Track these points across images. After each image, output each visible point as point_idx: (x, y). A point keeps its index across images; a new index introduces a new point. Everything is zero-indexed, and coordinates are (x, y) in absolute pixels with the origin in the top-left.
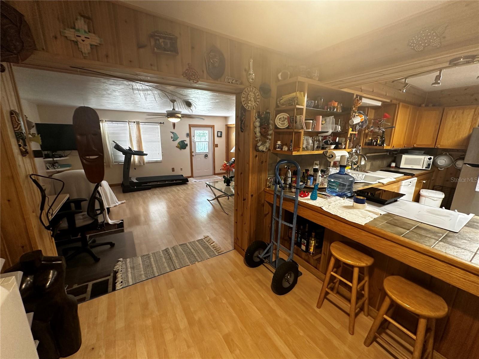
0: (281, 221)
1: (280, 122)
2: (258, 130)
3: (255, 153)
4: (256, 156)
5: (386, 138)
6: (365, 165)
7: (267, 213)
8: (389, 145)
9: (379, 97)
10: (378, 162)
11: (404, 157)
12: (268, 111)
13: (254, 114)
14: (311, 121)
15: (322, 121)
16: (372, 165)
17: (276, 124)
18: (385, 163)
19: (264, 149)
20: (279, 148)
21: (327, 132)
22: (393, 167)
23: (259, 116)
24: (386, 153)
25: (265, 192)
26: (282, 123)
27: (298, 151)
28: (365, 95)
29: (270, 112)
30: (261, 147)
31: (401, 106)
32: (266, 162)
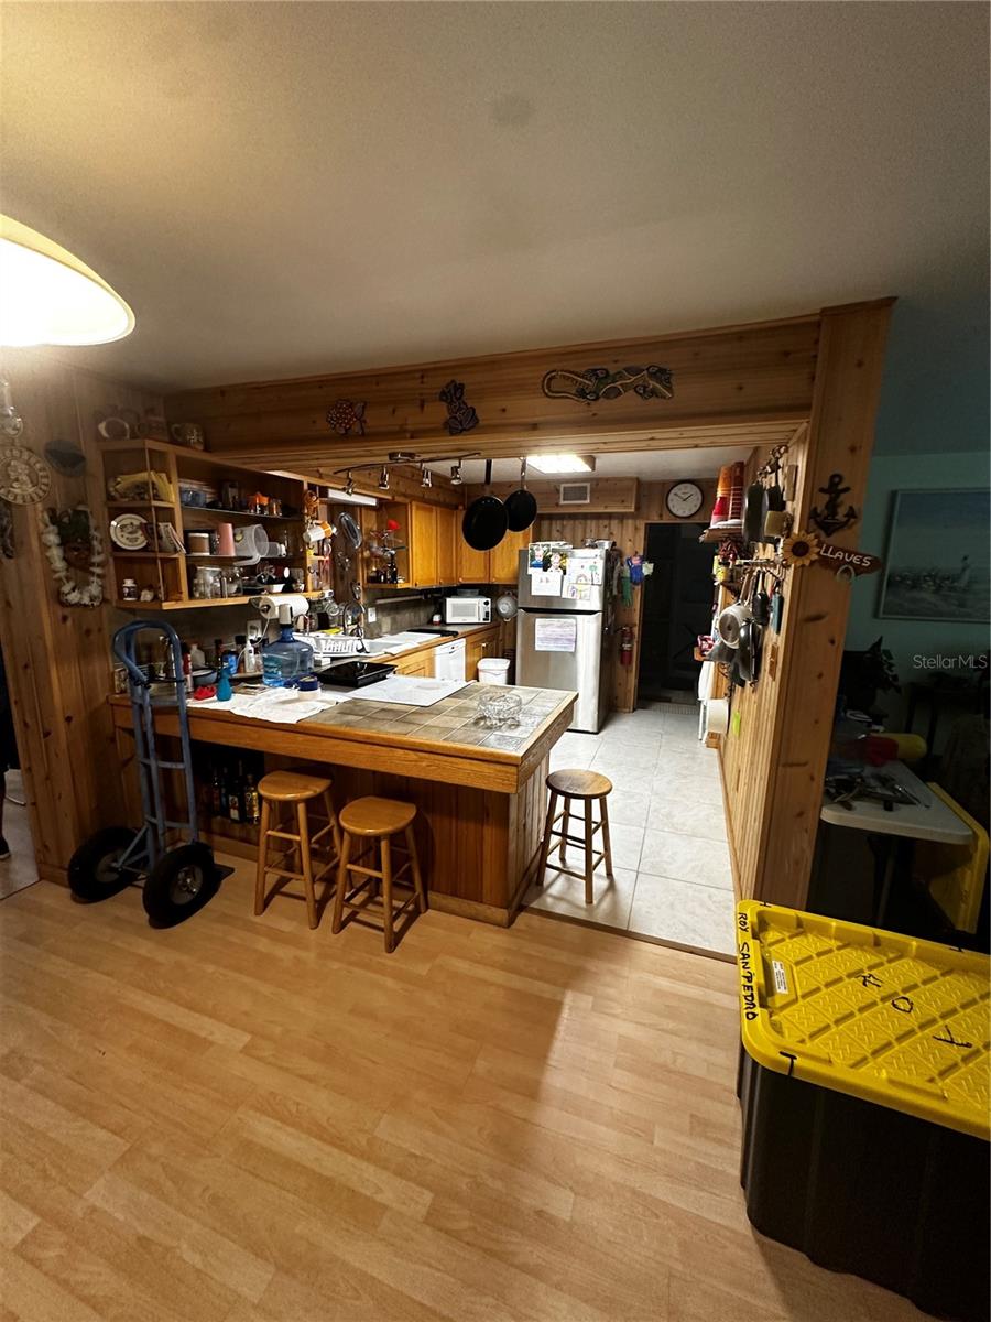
0: (153, 763)
1: (127, 535)
2: (56, 553)
3: (60, 612)
4: (65, 619)
5: (400, 568)
6: (378, 624)
7: (129, 756)
8: (408, 582)
9: (364, 489)
10: (407, 615)
11: (450, 602)
12: (81, 508)
13: (40, 515)
14: (206, 535)
15: (234, 535)
16: (394, 621)
17: (115, 539)
18: (422, 615)
19: (86, 600)
20: (129, 595)
21: (251, 558)
22: (436, 624)
23: (55, 520)
24: (419, 597)
25: (112, 705)
26: (130, 536)
27: (177, 600)
28: (331, 485)
29: (89, 510)
30: (73, 594)
31: (414, 507)
32: (100, 630)
